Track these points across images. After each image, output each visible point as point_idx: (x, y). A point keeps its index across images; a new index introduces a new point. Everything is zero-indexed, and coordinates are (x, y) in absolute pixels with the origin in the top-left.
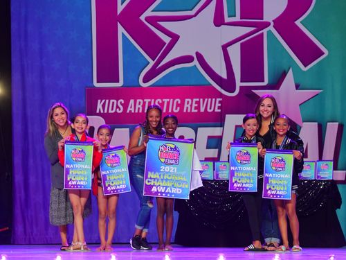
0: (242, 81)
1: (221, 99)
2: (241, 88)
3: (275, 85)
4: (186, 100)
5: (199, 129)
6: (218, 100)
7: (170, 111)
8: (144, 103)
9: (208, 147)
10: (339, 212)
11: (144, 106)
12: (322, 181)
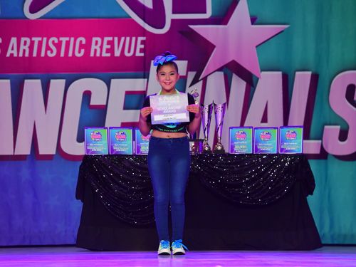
0: (174, 12)
1: (144, 38)
2: (173, 21)
3: (222, 18)
4: (94, 39)
5: (113, 81)
6: (140, 39)
7: (70, 55)
8: (32, 43)
9: (126, 108)
10: (311, 200)
11: (31, 48)
12: (287, 156)
